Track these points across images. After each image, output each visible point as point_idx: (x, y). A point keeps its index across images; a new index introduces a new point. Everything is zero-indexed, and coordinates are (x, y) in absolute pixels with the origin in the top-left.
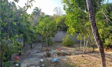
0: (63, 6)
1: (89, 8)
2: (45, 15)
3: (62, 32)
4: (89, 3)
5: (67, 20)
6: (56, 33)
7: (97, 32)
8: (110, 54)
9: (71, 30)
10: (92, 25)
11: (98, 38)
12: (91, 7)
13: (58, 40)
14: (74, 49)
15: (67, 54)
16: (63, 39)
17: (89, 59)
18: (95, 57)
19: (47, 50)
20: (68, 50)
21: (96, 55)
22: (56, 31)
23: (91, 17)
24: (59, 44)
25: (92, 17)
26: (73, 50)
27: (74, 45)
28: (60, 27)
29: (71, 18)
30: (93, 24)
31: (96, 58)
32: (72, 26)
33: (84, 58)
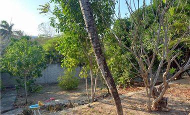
0: (50, 20)
1: (88, 23)
2: (24, 35)
3: (56, 65)
4: (86, 15)
5: (58, 45)
6: (45, 68)
7: (105, 64)
8: (130, 96)
9: (67, 62)
10: (96, 53)
11: (108, 73)
12: (90, 22)
13: (51, 80)
14: (79, 94)
15: (66, 106)
16: (59, 78)
17: (100, 110)
18: (110, 104)
19: (27, 103)
20: (68, 96)
21: (110, 100)
22: (43, 65)
23: (92, 39)
24: (52, 87)
25: (94, 40)
26: (77, 96)
27: (78, 87)
28: (53, 56)
29: (66, 40)
30: (96, 50)
31: (111, 106)
32: (69, 55)
33: (92, 109)
